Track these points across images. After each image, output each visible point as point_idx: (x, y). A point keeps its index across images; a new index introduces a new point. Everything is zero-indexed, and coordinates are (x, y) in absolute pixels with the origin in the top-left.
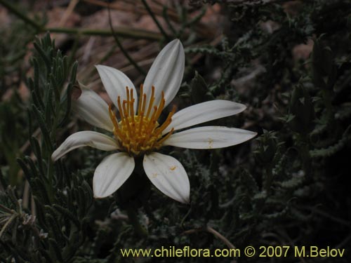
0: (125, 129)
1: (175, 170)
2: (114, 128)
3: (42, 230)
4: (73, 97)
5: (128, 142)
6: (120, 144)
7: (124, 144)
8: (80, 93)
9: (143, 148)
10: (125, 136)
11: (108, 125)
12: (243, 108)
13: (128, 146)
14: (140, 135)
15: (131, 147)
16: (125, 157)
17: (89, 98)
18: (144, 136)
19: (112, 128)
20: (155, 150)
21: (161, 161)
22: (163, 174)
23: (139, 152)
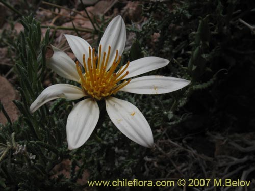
0: (89, 80)
1: (135, 116)
2: (80, 79)
3: (31, 154)
4: (47, 56)
5: (92, 91)
6: (85, 92)
7: (89, 92)
8: (52, 53)
9: (103, 95)
10: (89, 86)
11: (75, 77)
12: (167, 62)
13: (92, 93)
14: (101, 85)
15: (94, 94)
16: (90, 102)
17: (59, 57)
18: (104, 85)
19: (79, 80)
20: (113, 96)
21: (121, 106)
22: (126, 120)
23: (101, 98)
